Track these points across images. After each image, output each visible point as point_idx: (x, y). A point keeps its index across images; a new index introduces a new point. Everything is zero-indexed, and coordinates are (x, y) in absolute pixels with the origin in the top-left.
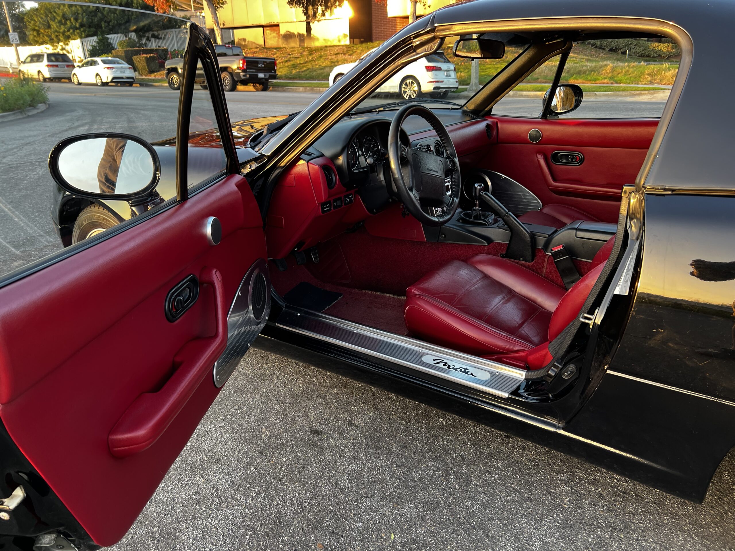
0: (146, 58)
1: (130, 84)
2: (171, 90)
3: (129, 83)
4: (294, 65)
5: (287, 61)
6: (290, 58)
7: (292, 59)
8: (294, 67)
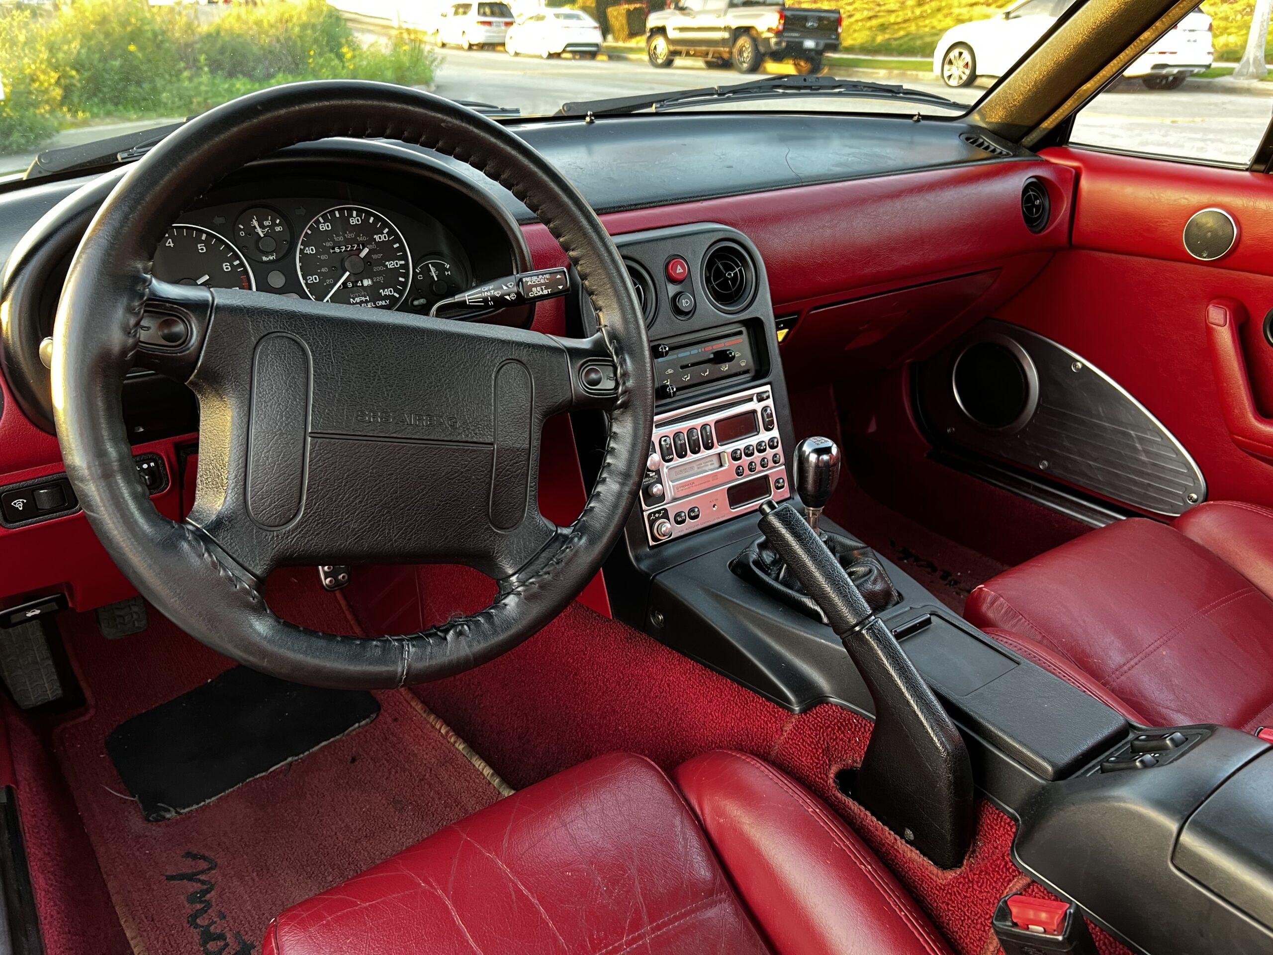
0: (628, 11)
1: (593, 55)
2: (651, 67)
3: (589, 53)
4: (882, 25)
5: (870, 18)
6: (879, 12)
7: (882, 14)
8: (880, 30)
